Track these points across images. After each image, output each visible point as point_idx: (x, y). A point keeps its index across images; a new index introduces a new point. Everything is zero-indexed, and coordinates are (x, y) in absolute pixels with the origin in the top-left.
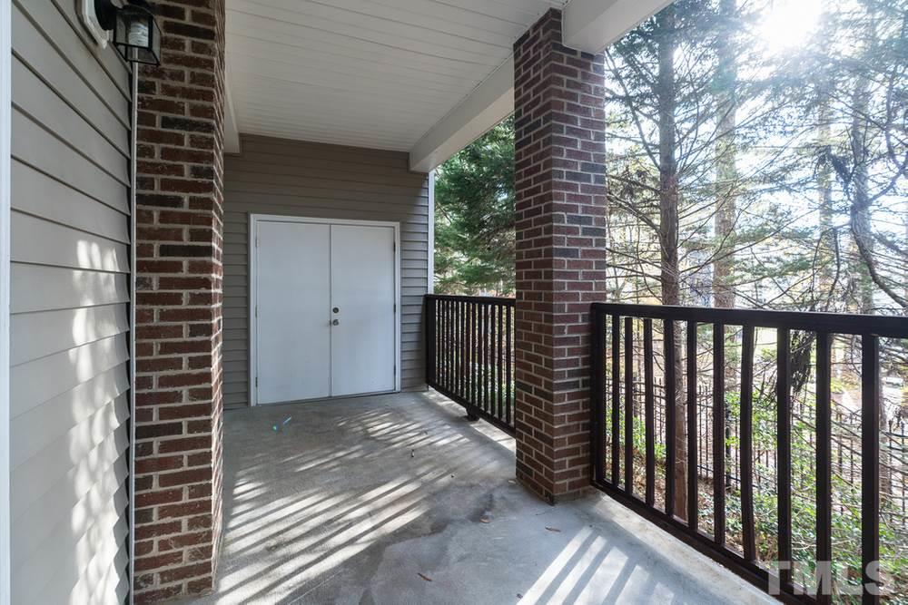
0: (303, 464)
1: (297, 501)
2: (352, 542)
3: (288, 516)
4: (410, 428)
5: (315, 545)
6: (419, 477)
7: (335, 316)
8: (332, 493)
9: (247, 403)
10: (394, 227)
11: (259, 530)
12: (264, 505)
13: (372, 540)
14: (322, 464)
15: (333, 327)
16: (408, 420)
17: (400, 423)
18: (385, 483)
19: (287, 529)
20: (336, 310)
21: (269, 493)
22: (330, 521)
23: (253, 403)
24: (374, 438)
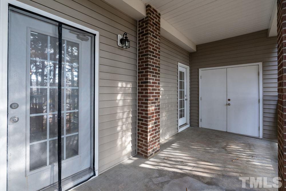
0: (194, 146)
1: (182, 153)
2: (181, 169)
3: (175, 155)
4: (247, 152)
5: (173, 164)
6: (225, 167)
7: (229, 102)
8: (192, 156)
9: (198, 126)
10: (259, 65)
11: (168, 154)
12: (174, 150)
13: (186, 172)
14: (199, 148)
15: (228, 106)
16: (250, 149)
17: (244, 149)
18: (211, 162)
19: (172, 158)
20: (229, 100)
21: (178, 148)
22: (183, 162)
23: (200, 126)
24: (226, 149)
